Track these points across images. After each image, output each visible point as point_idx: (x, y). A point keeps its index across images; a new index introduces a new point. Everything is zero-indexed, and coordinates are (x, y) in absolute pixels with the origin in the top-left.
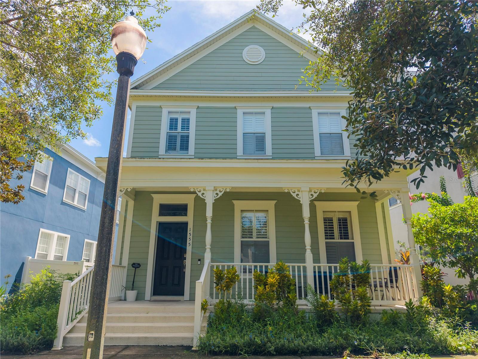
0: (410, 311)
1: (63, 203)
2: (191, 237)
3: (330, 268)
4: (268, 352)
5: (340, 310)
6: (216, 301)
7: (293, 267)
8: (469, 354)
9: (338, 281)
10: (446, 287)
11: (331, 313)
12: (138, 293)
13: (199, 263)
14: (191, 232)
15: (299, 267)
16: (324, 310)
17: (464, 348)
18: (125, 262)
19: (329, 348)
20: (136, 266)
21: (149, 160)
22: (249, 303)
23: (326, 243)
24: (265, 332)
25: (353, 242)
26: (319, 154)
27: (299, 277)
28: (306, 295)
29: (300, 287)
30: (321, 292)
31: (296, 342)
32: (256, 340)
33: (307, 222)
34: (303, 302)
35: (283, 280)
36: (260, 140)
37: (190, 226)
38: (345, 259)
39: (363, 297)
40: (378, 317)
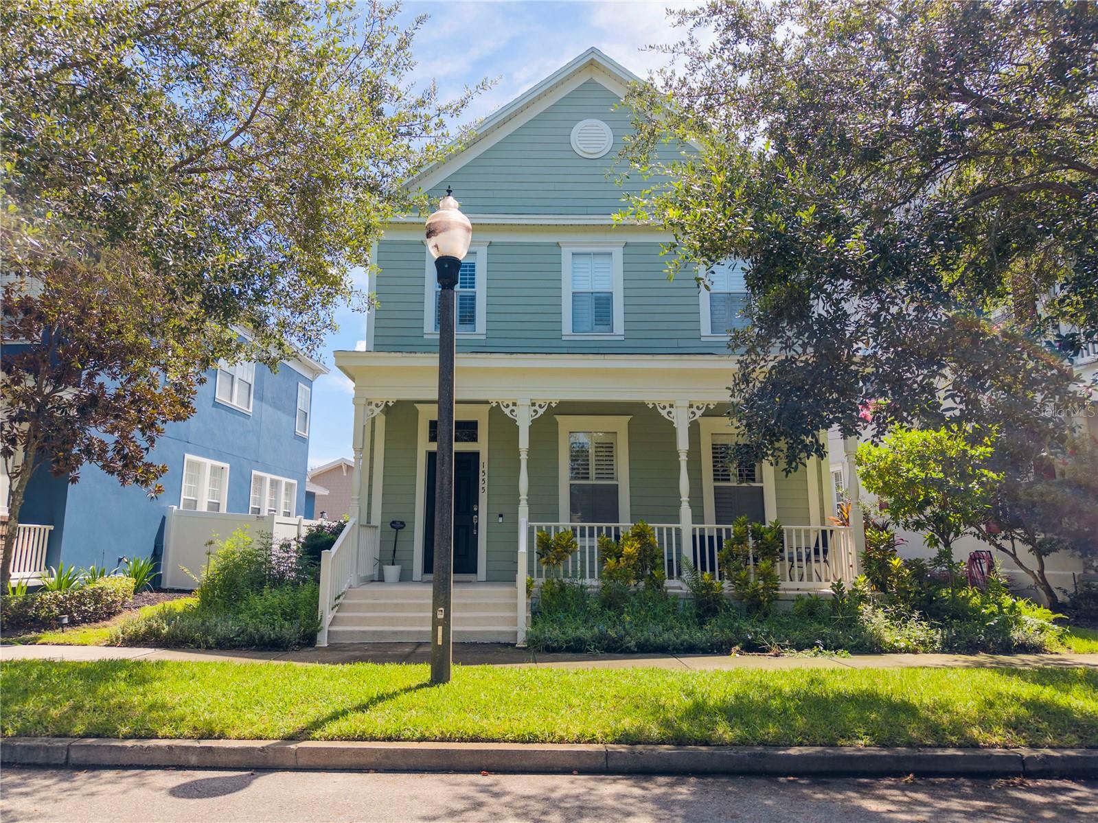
0: (838, 596)
1: (216, 405)
2: (486, 477)
3: (719, 531)
4: (627, 647)
5: (732, 595)
6: (540, 581)
7: (661, 530)
8: (909, 652)
9: (731, 553)
10: (893, 562)
11: (717, 599)
12: (402, 570)
13: (501, 520)
14: (486, 469)
15: (669, 530)
16: (707, 594)
17: (902, 645)
18: (377, 519)
19: (712, 645)
20: (398, 526)
21: (423, 355)
22: (592, 583)
23: (715, 488)
24: (622, 623)
25: (762, 488)
26: (709, 333)
27: (670, 544)
28: (679, 573)
29: (670, 561)
30: (704, 569)
31: (666, 636)
32: (609, 632)
33: (683, 459)
34: (675, 583)
35: (645, 550)
36: (602, 305)
37: (484, 459)
38: (743, 518)
39: (767, 576)
40: (790, 606)
